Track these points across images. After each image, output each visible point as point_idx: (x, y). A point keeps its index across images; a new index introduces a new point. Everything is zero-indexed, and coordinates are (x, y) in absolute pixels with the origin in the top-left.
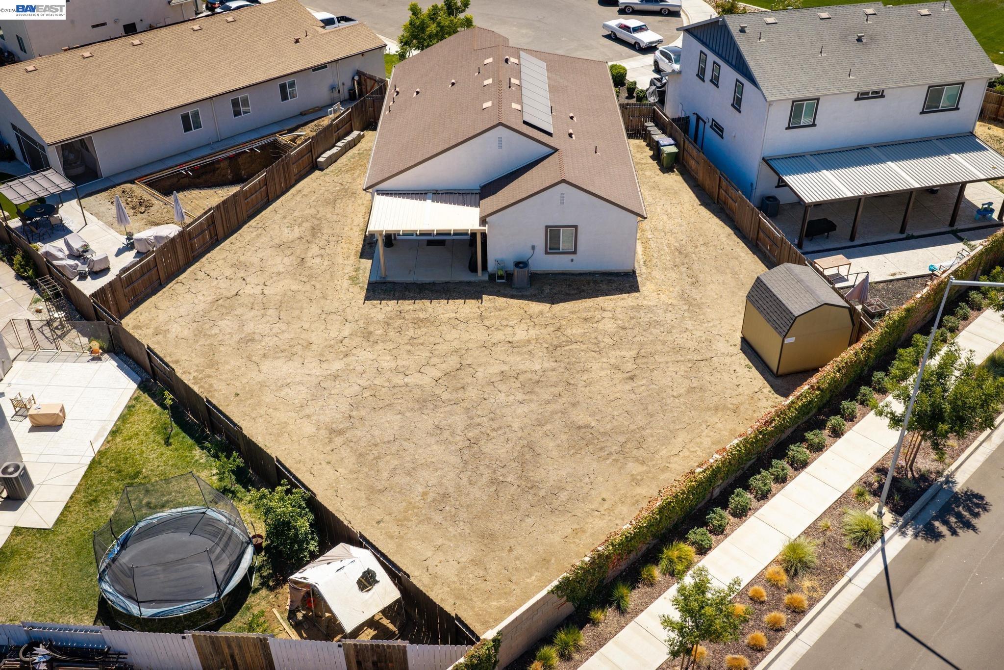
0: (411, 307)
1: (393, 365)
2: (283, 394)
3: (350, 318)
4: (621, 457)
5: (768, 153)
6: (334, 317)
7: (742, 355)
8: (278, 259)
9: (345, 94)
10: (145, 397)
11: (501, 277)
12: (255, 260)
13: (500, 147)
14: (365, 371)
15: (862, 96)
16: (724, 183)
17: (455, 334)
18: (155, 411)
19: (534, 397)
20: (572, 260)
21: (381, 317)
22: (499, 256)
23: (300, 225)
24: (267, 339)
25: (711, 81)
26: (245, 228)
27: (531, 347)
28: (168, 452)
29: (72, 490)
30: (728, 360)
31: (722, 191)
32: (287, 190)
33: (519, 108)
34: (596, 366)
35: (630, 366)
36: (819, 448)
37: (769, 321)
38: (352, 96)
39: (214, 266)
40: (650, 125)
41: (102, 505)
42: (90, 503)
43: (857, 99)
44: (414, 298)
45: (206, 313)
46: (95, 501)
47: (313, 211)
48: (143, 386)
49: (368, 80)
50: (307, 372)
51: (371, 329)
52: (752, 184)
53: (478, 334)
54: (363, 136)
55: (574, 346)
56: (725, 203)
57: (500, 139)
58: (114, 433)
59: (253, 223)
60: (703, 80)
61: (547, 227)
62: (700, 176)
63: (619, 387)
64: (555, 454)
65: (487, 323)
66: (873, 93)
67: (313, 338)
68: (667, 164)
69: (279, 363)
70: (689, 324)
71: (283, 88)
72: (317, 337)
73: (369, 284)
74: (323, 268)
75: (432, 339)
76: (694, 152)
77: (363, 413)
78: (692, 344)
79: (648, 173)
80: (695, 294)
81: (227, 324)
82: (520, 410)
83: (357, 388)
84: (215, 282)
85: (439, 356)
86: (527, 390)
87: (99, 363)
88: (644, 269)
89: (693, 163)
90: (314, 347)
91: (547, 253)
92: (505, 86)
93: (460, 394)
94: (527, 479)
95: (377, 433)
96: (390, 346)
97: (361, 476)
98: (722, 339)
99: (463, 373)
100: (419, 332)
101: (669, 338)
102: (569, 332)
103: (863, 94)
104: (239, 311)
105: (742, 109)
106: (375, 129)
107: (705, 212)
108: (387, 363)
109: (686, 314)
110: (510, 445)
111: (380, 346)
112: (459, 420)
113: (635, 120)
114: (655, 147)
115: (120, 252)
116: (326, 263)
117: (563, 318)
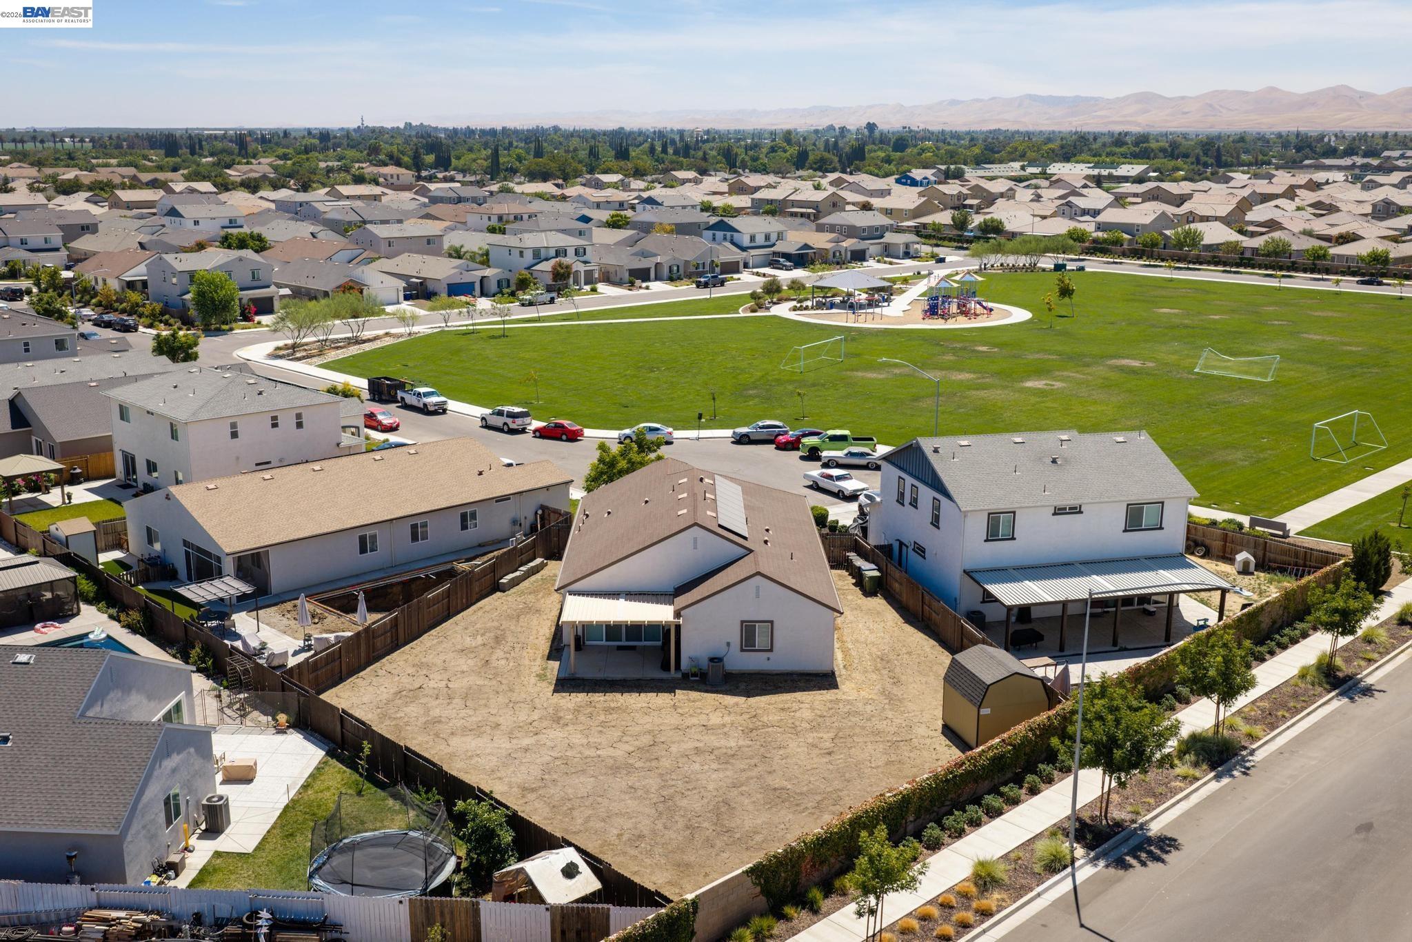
0: (602, 699)
1: (585, 741)
2: (473, 762)
3: (539, 706)
4: (817, 811)
5: (968, 567)
6: (522, 705)
7: (943, 738)
8: (462, 661)
9: (526, 525)
10: (334, 762)
11: (694, 675)
12: (439, 661)
13: (695, 548)
14: (555, 746)
15: (1059, 511)
16: (927, 597)
17: (647, 719)
18: (344, 772)
19: (729, 767)
20: (768, 659)
21: (571, 706)
22: (693, 654)
23: (483, 635)
24: (454, 721)
25: (910, 504)
26: (425, 636)
27: (726, 730)
28: (361, 802)
29: (268, 827)
30: (928, 741)
31: (926, 607)
32: (468, 607)
33: (714, 515)
34: (793, 745)
35: (828, 744)
36: (1015, 802)
37: (964, 695)
38: (533, 529)
39: (395, 666)
40: (852, 555)
41: (299, 838)
42: (287, 836)
43: (1055, 514)
44: (605, 692)
45: (388, 702)
46: (291, 835)
47: (496, 624)
48: (331, 753)
49: (552, 515)
50: (496, 745)
51: (561, 714)
52: (956, 599)
53: (674, 720)
54: (546, 564)
55: (770, 729)
56: (930, 619)
57: (695, 540)
58: (305, 787)
59: (433, 632)
60: (903, 505)
61: (742, 622)
62: (904, 598)
63: (816, 760)
64: (750, 808)
65: (680, 711)
66: (1070, 509)
67: (501, 720)
68: (869, 588)
69: (468, 739)
70: (890, 714)
71: (464, 517)
72: (506, 720)
73: (557, 680)
74: (509, 668)
75: (623, 723)
76: (897, 574)
77: (555, 776)
78: (893, 729)
79: (850, 597)
80: (895, 690)
81: (413, 710)
82: (714, 776)
83: (549, 758)
84: (397, 678)
85: (631, 736)
86: (721, 761)
87: (285, 736)
88: (844, 672)
89: (896, 586)
90: (502, 727)
91: (742, 650)
92: (700, 498)
93: (654, 764)
94: (723, 826)
95: (570, 791)
96: (581, 727)
97: (555, 822)
98: (924, 726)
99: (656, 748)
100: (610, 717)
101: (869, 724)
102: (765, 719)
103: (1059, 509)
104: (423, 700)
105: (941, 525)
106: (560, 559)
107: (909, 629)
108: (577, 739)
109: (887, 706)
110: (706, 800)
111: (570, 728)
112: (653, 782)
113: (836, 550)
114: (857, 574)
115: (295, 653)
116: (511, 664)
117: (759, 708)
